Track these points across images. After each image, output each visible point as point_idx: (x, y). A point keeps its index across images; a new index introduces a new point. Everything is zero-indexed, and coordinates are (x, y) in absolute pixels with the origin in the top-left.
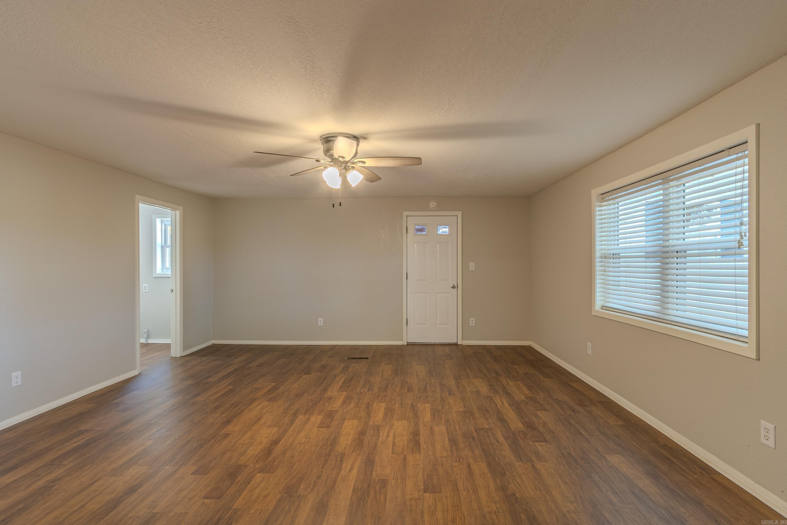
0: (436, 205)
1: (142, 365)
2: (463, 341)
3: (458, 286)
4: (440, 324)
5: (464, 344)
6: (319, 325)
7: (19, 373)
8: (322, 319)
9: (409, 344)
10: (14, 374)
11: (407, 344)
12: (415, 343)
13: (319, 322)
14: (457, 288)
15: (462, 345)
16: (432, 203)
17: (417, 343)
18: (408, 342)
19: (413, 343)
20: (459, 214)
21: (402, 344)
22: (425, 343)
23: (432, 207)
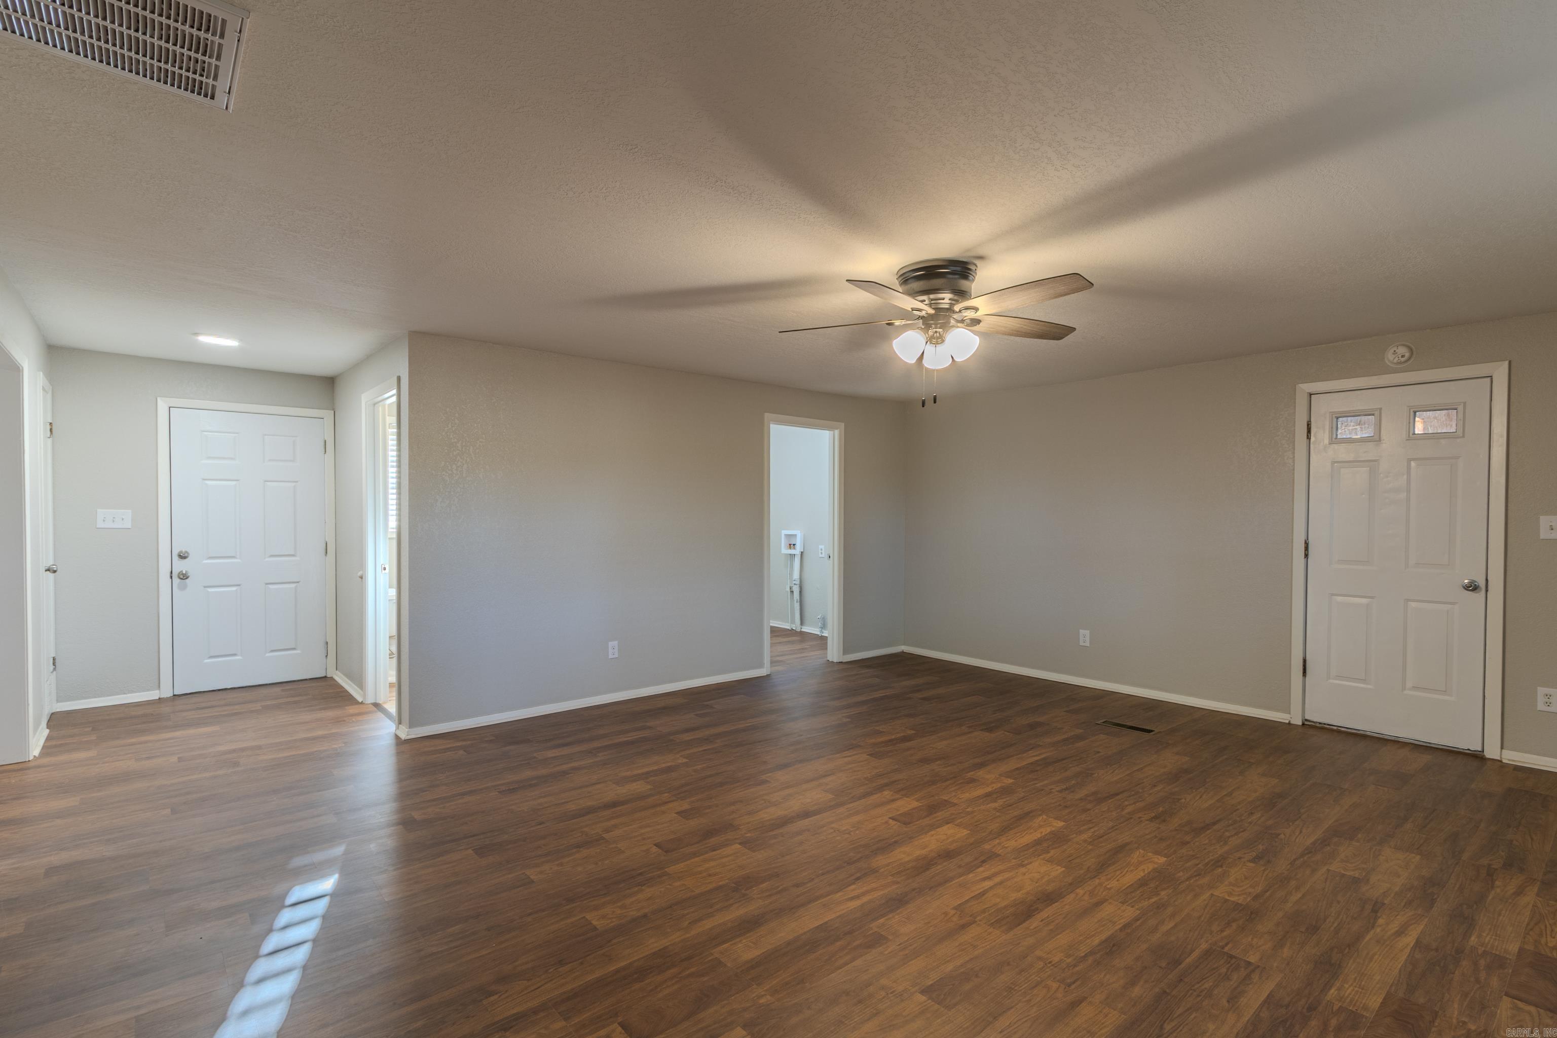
0: (1407, 355)
1: (773, 663)
2: (1503, 750)
3: (1489, 583)
4: (1415, 688)
5: (1509, 760)
6: (1081, 643)
7: (615, 643)
8: (1087, 632)
9: (1307, 725)
10: (611, 644)
11: (1303, 724)
12: (1328, 725)
13: (1081, 638)
14: (1487, 591)
15: (1501, 761)
16: (1392, 351)
17: (1335, 728)
18: (1306, 718)
19: (1325, 724)
20: (1500, 372)
21: (1287, 722)
22: (1362, 732)
23: (1389, 361)
